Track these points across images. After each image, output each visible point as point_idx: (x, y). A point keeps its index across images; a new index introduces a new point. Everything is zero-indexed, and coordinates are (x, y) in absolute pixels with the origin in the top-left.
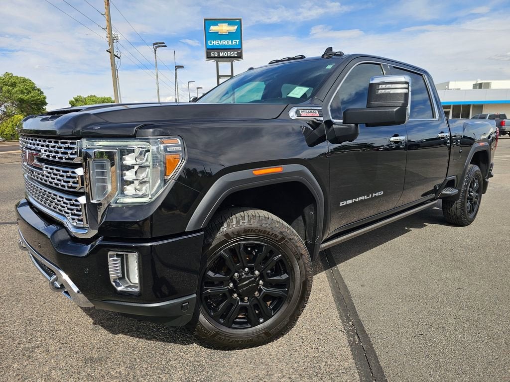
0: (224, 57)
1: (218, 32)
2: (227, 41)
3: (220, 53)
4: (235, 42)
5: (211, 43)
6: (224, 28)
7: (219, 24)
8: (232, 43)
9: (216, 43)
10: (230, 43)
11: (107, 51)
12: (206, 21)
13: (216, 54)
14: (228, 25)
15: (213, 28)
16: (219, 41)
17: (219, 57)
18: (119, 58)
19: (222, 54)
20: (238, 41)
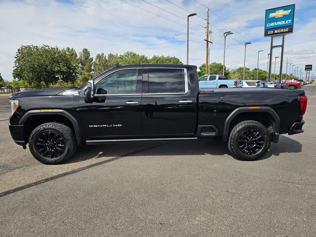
0: (278, 33)
1: (275, 17)
2: (281, 22)
3: (275, 31)
4: (288, 22)
5: (269, 25)
6: (281, 13)
7: (276, 11)
8: (285, 22)
9: (272, 24)
10: (284, 22)
11: (205, 40)
12: (267, 11)
13: (272, 32)
14: (284, 11)
15: (272, 15)
16: (275, 23)
17: (274, 34)
18: (212, 43)
19: (276, 32)
20: (290, 20)
